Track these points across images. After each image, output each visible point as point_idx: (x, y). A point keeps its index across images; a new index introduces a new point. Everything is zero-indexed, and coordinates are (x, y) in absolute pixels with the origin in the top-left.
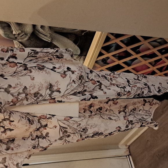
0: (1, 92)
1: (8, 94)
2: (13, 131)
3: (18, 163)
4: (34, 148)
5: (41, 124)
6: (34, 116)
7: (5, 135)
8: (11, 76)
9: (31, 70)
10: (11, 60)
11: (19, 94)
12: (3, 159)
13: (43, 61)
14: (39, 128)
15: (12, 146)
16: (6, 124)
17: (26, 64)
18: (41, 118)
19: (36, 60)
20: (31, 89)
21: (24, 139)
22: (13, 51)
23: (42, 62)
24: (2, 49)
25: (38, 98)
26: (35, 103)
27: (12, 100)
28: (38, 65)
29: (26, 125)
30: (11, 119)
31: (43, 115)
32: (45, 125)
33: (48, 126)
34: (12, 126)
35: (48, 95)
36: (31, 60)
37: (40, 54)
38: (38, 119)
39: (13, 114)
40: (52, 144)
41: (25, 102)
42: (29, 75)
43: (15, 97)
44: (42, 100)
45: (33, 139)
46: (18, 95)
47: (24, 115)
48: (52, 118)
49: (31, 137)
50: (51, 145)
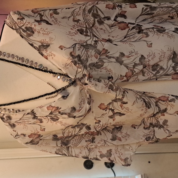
0: (112, 62)
1: (121, 65)
2: (123, 116)
3: (127, 157)
4: (147, 139)
5: (159, 108)
6: (152, 97)
7: (114, 120)
8: (121, 41)
9: (147, 33)
10: (120, 19)
11: (135, 65)
12: (108, 151)
13: (161, 21)
14: (156, 113)
15: (119, 135)
16: (117, 106)
17: (139, 25)
18: (159, 100)
19: (151, 19)
20: (150, 58)
21: (134, 126)
22: (122, 7)
23: (159, 22)
24: (106, 5)
25: (158, 72)
26: (153, 79)
27: (126, 73)
28: (154, 26)
29: (142, 108)
30: (125, 100)
31: (164, 95)
32: (163, 110)
33: (167, 111)
34: (124, 109)
35: (171, 68)
36: (144, 20)
37: (158, 10)
38: (155, 101)
39: (128, 93)
40: (172, 135)
41: (141, 77)
42: (144, 41)
43: (129, 70)
44: (163, 75)
45: (146, 127)
46: (134, 67)
47: (139, 95)
48: (175, 100)
49: (143, 125)
50: (170, 136)
